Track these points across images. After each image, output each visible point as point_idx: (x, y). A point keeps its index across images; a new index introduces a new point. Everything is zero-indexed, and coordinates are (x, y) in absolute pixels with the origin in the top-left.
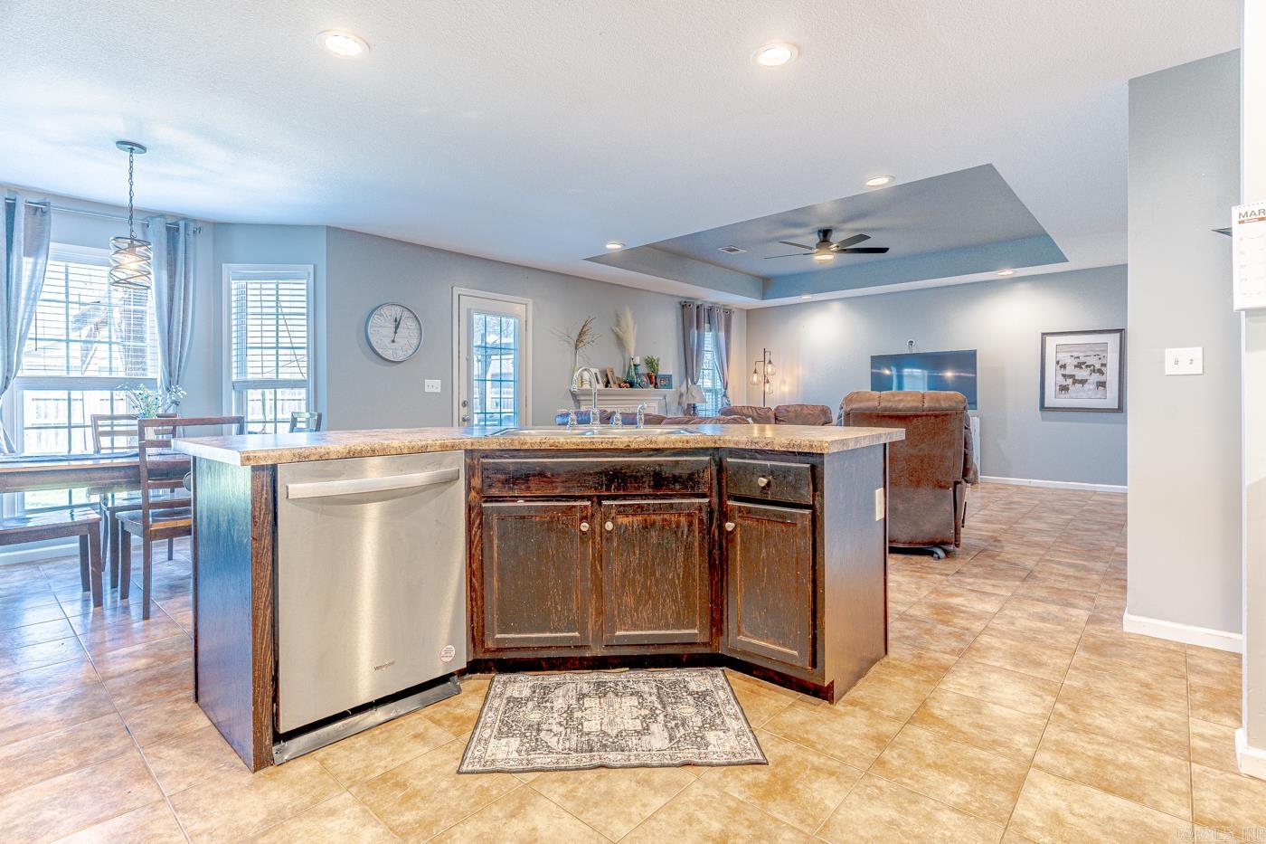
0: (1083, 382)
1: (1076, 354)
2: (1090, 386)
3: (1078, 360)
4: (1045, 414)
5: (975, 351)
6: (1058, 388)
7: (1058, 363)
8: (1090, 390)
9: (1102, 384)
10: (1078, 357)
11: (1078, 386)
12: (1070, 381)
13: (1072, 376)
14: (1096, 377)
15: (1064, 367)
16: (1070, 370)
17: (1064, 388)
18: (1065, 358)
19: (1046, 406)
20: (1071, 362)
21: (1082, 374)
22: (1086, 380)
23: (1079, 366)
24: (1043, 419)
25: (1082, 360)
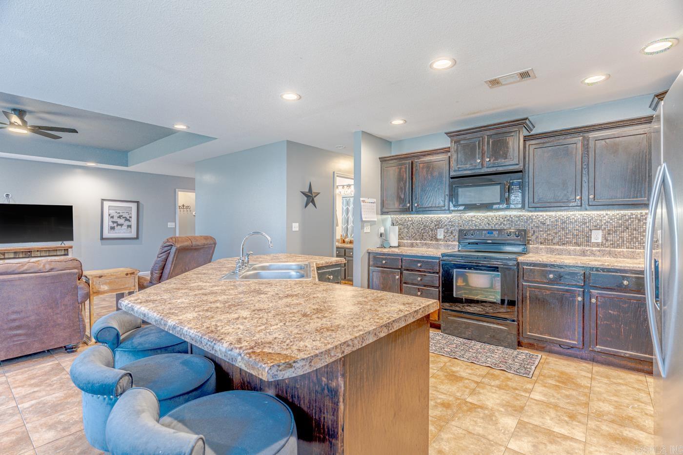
0: (121, 225)
1: (118, 211)
2: (124, 227)
3: (119, 214)
4: (103, 241)
5: (72, 206)
6: (109, 228)
7: (109, 215)
8: (124, 229)
9: (129, 226)
10: (119, 213)
11: (119, 227)
12: (115, 225)
13: (116, 222)
14: (127, 223)
15: (112, 217)
16: (115, 219)
17: (112, 228)
18: (113, 212)
19: (104, 237)
20: (116, 215)
21: (121, 221)
22: (123, 224)
23: (120, 217)
24: (102, 245)
25: (121, 214)
